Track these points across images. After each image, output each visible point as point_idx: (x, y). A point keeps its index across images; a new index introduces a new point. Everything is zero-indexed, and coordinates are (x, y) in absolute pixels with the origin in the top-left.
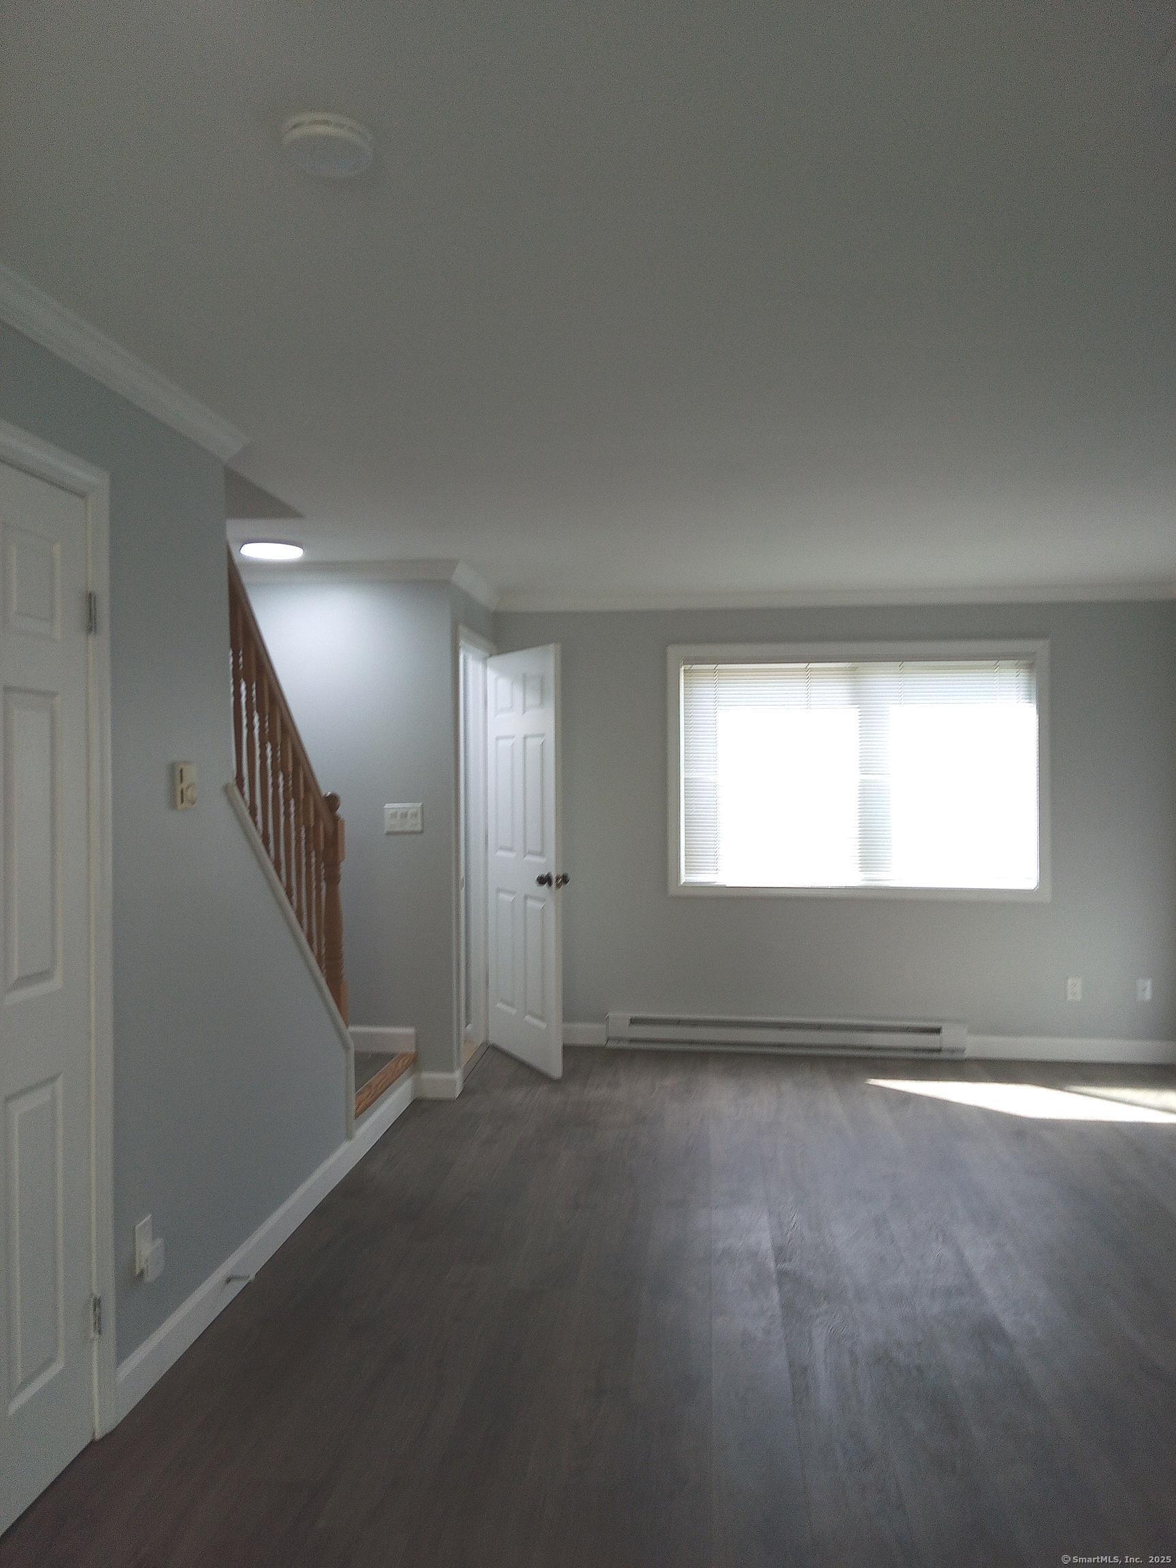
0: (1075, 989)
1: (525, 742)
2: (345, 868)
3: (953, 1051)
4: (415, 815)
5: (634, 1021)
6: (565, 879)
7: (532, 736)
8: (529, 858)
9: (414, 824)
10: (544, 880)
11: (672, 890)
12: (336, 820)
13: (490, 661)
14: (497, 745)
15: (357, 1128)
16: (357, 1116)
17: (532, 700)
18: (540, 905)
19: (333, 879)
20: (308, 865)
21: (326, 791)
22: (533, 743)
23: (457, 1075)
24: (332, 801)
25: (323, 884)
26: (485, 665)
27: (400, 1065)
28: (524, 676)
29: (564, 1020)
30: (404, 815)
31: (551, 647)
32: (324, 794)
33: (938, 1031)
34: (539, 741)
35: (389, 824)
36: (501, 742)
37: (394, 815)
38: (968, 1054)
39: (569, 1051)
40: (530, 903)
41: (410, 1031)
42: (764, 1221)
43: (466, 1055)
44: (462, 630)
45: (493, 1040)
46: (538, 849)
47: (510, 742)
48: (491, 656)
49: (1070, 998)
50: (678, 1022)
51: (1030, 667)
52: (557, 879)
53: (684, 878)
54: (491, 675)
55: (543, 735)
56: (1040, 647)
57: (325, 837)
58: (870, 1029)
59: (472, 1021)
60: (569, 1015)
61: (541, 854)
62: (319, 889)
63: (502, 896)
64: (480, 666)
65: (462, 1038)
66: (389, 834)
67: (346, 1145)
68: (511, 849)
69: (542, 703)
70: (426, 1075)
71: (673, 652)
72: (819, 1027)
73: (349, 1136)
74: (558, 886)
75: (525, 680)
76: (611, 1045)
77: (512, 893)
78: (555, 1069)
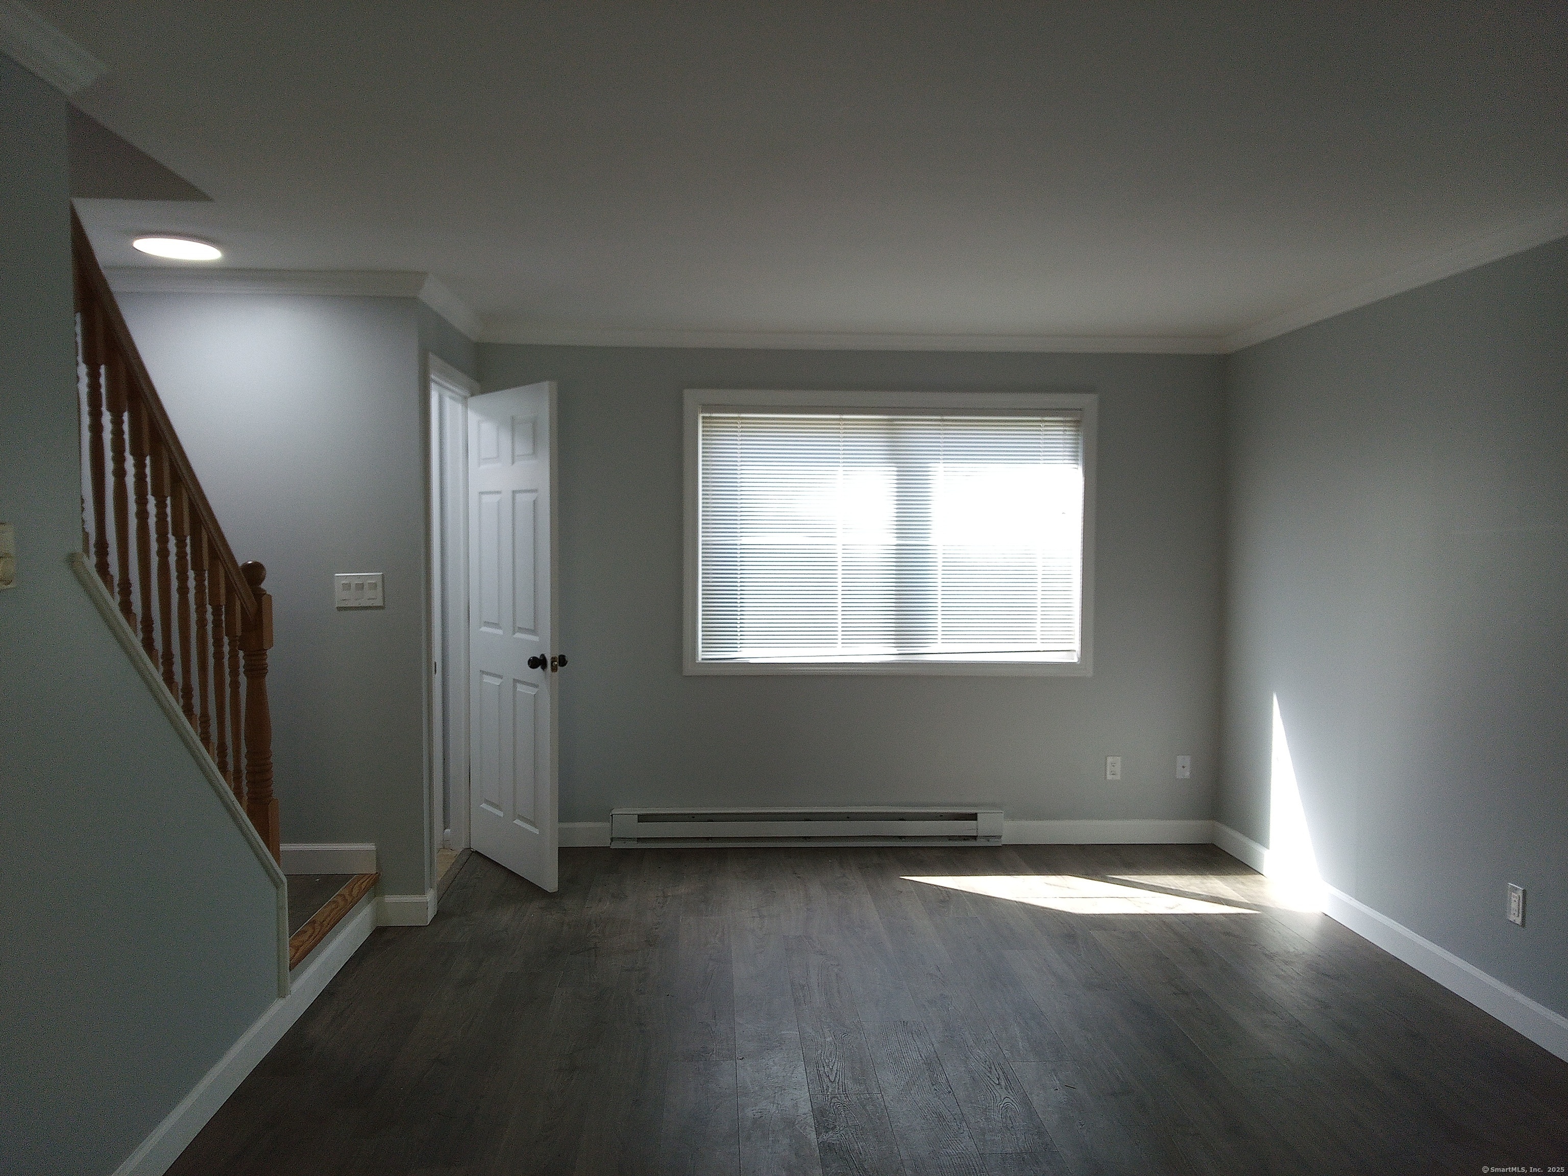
0: (1114, 767)
1: (514, 499)
2: (272, 656)
3: (987, 838)
4: (375, 586)
5: (642, 818)
6: (562, 661)
7: (520, 491)
8: (518, 635)
9: (373, 597)
10: (536, 663)
11: (688, 670)
12: (259, 596)
13: (472, 401)
14: (480, 501)
15: (294, 979)
16: (291, 968)
17: (523, 448)
18: (532, 691)
19: (257, 671)
20: (218, 655)
21: (243, 557)
22: (525, 499)
23: (430, 897)
24: (255, 572)
25: (243, 679)
26: (466, 406)
27: (355, 892)
28: (513, 418)
29: (560, 821)
30: (360, 587)
31: (546, 385)
32: (240, 564)
33: (974, 817)
34: (530, 497)
35: (341, 597)
36: (486, 499)
37: (347, 587)
38: (1005, 841)
39: (566, 854)
40: (520, 688)
41: (371, 847)
42: (800, 1074)
43: (441, 867)
44: (434, 360)
45: (475, 847)
46: (530, 626)
47: (496, 498)
48: (472, 395)
49: (1109, 777)
50: (693, 818)
51: (1077, 423)
52: (553, 659)
53: (701, 655)
54: (473, 417)
55: (535, 491)
56: (1088, 401)
57: (243, 619)
58: (902, 817)
59: (451, 824)
60: (566, 813)
61: (533, 632)
62: (235, 685)
63: (487, 679)
64: (459, 407)
65: (436, 846)
66: (339, 609)
67: (278, 1005)
68: (496, 625)
69: (534, 453)
70: (389, 899)
71: (691, 397)
72: (849, 817)
73: (282, 992)
74: (554, 669)
75: (513, 425)
76: (616, 845)
77: (500, 677)
78: (550, 881)
